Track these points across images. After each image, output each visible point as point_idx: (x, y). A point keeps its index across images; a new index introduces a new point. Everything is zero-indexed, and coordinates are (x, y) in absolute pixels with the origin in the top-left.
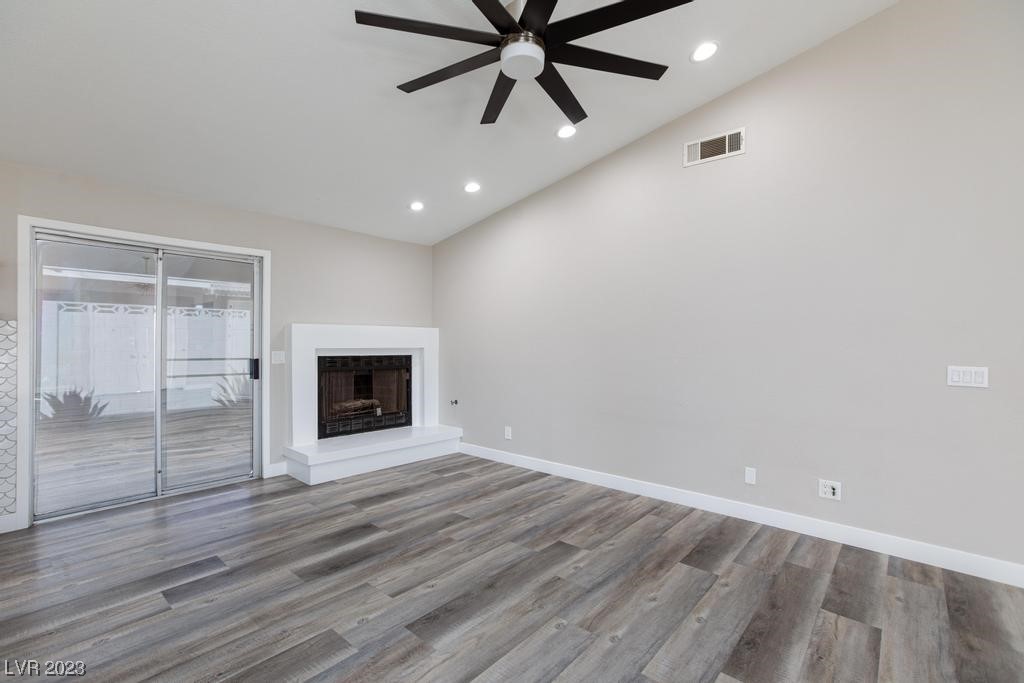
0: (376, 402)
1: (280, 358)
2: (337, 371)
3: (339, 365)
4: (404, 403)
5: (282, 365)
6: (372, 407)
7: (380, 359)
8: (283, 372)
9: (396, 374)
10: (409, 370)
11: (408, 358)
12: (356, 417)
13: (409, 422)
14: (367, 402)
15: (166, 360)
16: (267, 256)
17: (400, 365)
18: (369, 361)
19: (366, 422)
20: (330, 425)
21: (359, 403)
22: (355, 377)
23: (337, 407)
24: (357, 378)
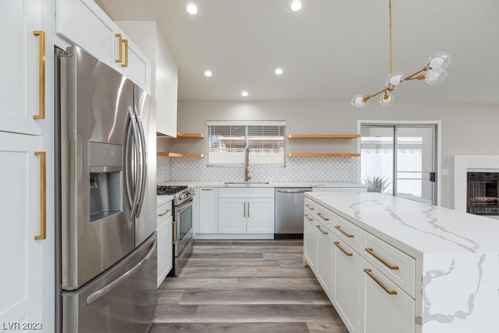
1: (445, 172)
2: (475, 180)
3: (477, 177)
5: (447, 176)
12: (487, 206)
14: (493, 199)
15: (397, 179)
16: (439, 123)
19: (494, 210)
20: (472, 209)
22: (486, 184)
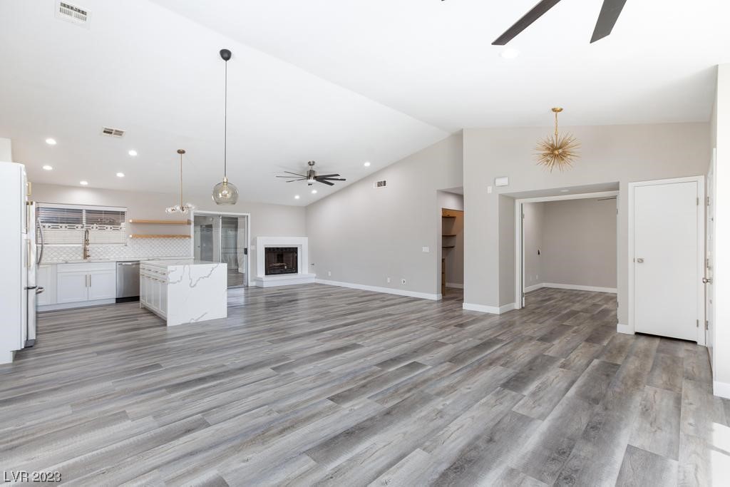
0: (284, 264)
1: (253, 248)
2: (271, 253)
3: (272, 251)
4: (295, 265)
5: (254, 250)
6: (284, 266)
7: (286, 248)
8: (254, 252)
9: (291, 254)
10: (297, 253)
11: (297, 248)
13: (297, 272)
14: (282, 264)
16: (249, 215)
17: (293, 251)
18: (282, 249)
19: (281, 271)
20: (269, 271)
21: (279, 264)
23: (271, 265)
24: (278, 255)
